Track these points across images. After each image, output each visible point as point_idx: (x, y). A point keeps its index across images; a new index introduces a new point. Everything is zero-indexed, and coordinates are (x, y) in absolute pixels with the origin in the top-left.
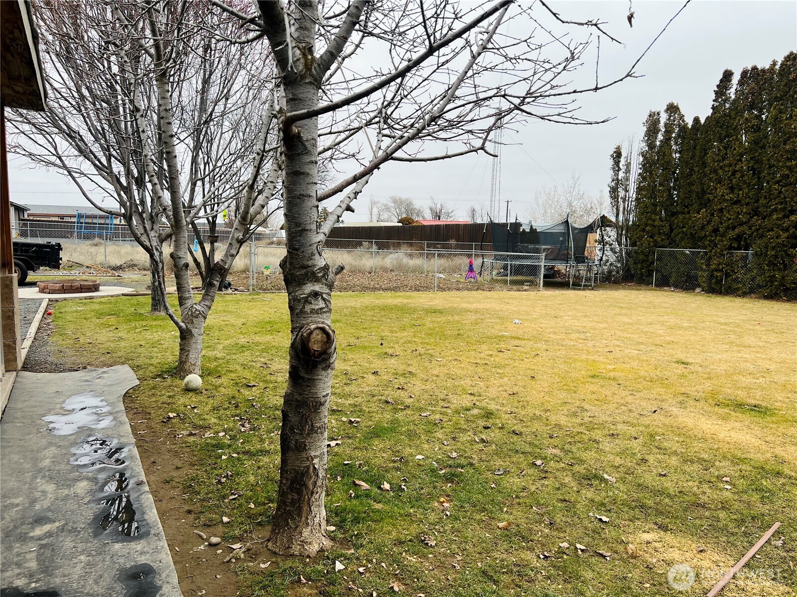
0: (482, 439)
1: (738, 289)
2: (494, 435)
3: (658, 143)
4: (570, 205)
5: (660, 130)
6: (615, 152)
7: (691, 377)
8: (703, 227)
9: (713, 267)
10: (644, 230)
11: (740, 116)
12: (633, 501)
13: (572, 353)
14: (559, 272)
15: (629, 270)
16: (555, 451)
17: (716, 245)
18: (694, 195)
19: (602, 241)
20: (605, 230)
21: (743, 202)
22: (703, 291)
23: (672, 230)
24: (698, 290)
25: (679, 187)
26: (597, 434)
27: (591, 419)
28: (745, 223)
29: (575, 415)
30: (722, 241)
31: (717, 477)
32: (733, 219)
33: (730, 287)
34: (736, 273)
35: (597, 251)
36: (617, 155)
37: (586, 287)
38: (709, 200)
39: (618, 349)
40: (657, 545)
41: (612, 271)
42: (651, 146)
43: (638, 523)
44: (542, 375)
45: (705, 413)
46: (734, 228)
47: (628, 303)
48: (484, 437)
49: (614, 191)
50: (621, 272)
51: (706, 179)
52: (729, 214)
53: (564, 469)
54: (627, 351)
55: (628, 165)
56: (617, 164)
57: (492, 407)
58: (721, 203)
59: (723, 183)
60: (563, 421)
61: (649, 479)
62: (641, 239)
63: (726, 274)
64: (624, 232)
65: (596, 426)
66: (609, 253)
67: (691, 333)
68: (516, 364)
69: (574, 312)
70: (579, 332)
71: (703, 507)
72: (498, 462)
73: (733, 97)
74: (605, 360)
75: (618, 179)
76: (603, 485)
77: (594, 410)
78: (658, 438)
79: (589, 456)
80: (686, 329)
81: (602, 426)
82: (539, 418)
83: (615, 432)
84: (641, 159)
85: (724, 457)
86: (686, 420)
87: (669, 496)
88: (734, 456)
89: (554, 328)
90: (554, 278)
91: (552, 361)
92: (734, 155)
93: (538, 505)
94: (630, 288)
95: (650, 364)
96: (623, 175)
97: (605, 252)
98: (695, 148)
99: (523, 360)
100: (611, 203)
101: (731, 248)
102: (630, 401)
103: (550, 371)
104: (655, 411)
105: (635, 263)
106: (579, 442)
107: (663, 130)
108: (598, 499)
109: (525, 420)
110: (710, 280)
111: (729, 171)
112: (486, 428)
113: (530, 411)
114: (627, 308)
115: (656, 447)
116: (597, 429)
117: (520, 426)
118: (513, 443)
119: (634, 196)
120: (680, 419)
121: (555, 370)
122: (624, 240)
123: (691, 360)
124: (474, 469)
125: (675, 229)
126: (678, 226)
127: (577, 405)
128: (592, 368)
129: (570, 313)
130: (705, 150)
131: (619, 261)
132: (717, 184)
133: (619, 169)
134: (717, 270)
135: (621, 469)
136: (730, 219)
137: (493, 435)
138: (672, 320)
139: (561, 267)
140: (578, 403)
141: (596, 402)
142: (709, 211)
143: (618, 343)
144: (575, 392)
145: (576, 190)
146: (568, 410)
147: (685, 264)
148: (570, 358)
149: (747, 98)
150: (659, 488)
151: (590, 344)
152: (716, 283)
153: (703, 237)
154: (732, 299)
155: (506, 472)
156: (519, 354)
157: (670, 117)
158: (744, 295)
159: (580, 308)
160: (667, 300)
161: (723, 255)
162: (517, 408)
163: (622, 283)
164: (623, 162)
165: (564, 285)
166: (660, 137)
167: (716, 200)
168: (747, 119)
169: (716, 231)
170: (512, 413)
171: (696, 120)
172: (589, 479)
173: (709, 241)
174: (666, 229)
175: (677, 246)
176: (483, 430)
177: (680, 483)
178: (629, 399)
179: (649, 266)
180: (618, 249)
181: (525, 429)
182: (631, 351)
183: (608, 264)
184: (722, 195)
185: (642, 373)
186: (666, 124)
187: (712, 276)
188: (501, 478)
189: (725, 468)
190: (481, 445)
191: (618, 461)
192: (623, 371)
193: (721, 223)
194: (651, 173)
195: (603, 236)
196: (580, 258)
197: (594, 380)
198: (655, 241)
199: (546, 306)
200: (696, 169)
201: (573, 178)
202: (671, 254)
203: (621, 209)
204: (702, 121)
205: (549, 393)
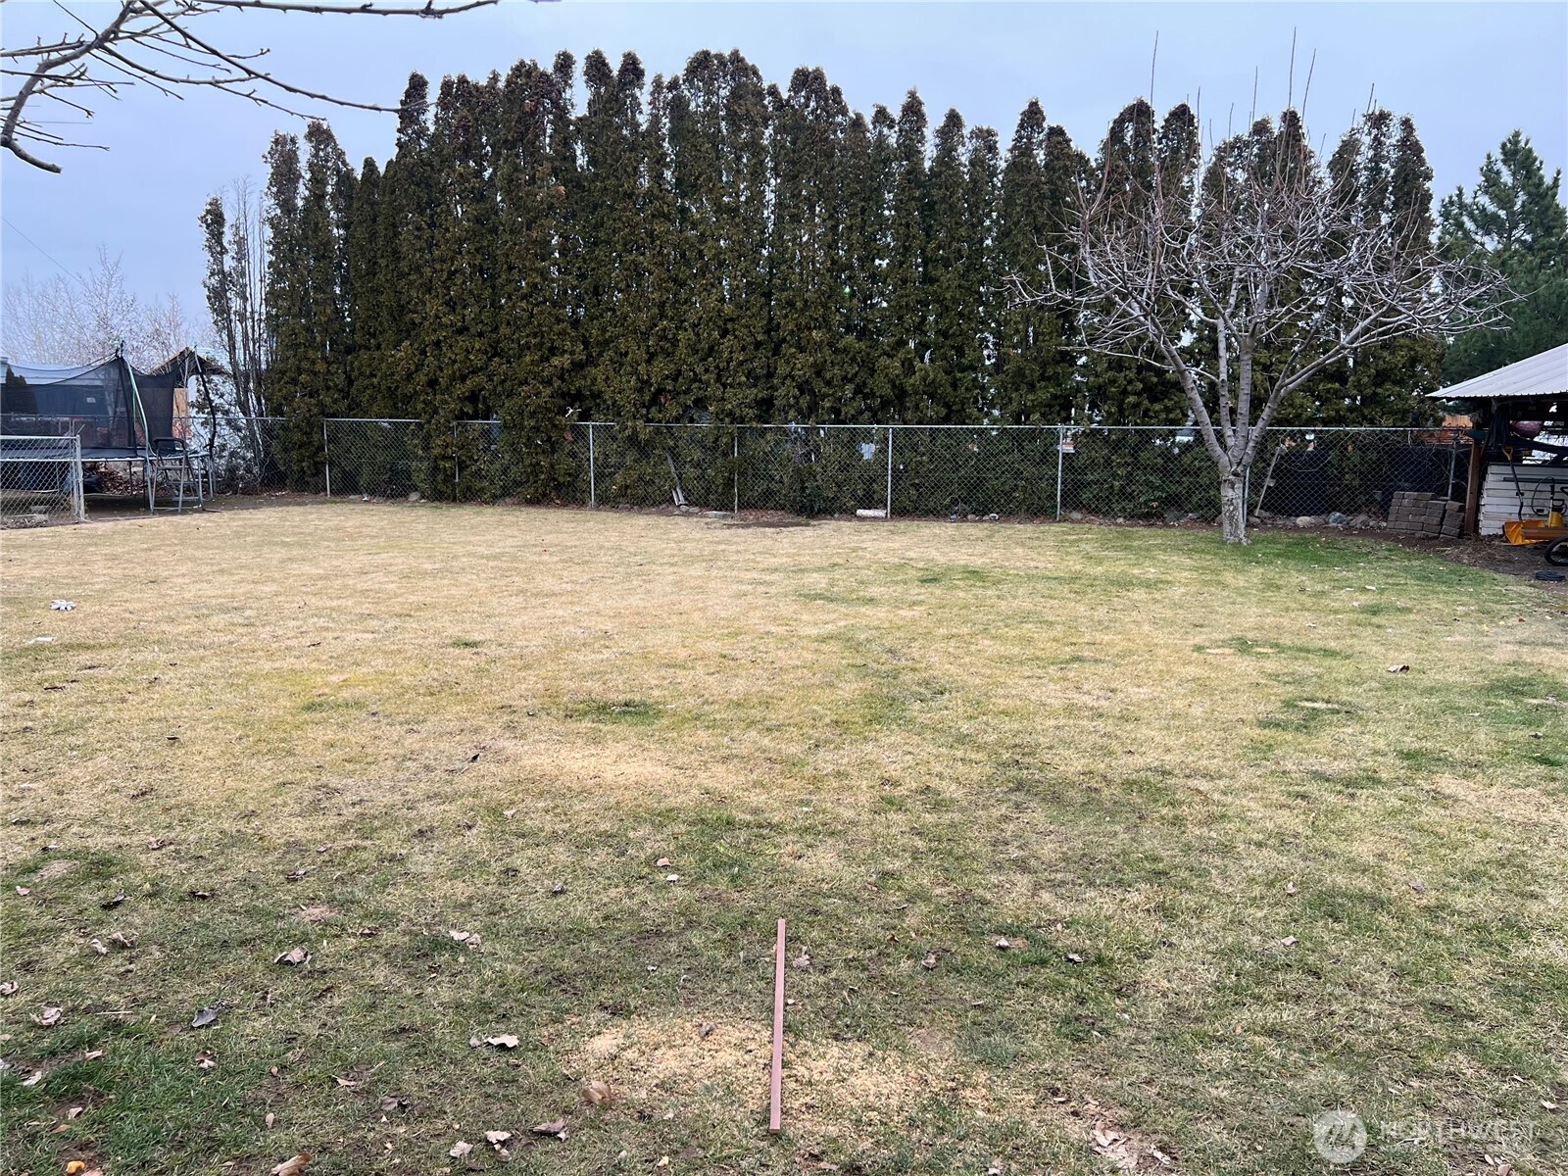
0: (115, 941)
1: (482, 490)
2: (140, 919)
3: (300, 203)
4: (104, 323)
5: (300, 176)
6: (208, 212)
7: (497, 669)
8: (409, 377)
9: (436, 451)
10: (294, 382)
11: (449, 167)
12: (536, 972)
13: (235, 662)
14: (110, 476)
15: (273, 465)
16: (316, 912)
17: (436, 412)
18: (384, 313)
19: (205, 404)
20: (210, 382)
21: (473, 330)
22: (423, 497)
23: (351, 382)
24: (414, 496)
25: (355, 297)
26: (391, 841)
27: (358, 809)
28: (482, 369)
29: (315, 807)
30: (446, 402)
31: (648, 864)
32: (461, 362)
33: (469, 488)
34: (476, 461)
35: (199, 427)
36: (215, 219)
37: (188, 508)
38: (414, 324)
39: (330, 635)
40: (630, 1055)
41: (238, 469)
42: (287, 206)
43: (571, 1020)
44: (192, 728)
45: (563, 739)
46: (464, 379)
47: (294, 534)
48: (118, 935)
49: (218, 298)
50: (256, 470)
51: (403, 282)
52: (453, 353)
53: (359, 952)
54: (350, 637)
55: (241, 243)
56: (216, 235)
57: (100, 841)
58: (435, 331)
59: (434, 293)
60: (299, 829)
61: (539, 911)
62: (293, 400)
63: (459, 464)
64: (251, 385)
65: (376, 823)
66: (225, 431)
67: (446, 582)
68: (111, 715)
69: (190, 565)
70: (226, 611)
71: (658, 934)
72: (187, 993)
73: (432, 129)
74: (314, 665)
75: (222, 272)
76: (461, 960)
77: (353, 786)
78: (508, 813)
79: (397, 897)
80: (434, 574)
81: (389, 820)
82: (239, 840)
83: (423, 825)
84: (269, 233)
85: (637, 819)
86: (535, 760)
87: (592, 934)
88: (650, 811)
89: (161, 608)
90: (101, 489)
91: (198, 689)
92: (447, 241)
93: (348, 1069)
94: (282, 502)
95: (410, 658)
96: (234, 264)
97: (218, 428)
98: (374, 220)
99: (124, 701)
100: (215, 322)
101: (461, 416)
102: (416, 747)
103: (206, 715)
104: (475, 758)
105: (286, 450)
106: (360, 872)
107: (308, 176)
108: (467, 997)
109: (205, 853)
110: (435, 477)
111: (442, 270)
112: (109, 906)
113: (209, 828)
114: (299, 544)
115: (515, 834)
116: (382, 828)
117: (200, 872)
118: (207, 926)
119: (263, 310)
120: (527, 762)
121: (218, 711)
122: (253, 401)
123: (476, 637)
124: (128, 1035)
125: (357, 379)
126: (361, 374)
127: (311, 782)
128: (297, 689)
129: (183, 569)
130: (394, 226)
131: (248, 447)
132: (424, 294)
133: (224, 251)
134: (444, 458)
135: (477, 907)
136: (455, 361)
137: (138, 921)
138: (400, 561)
139: (116, 463)
140: (311, 779)
141: (349, 767)
142: (416, 346)
143: (322, 622)
144: (290, 753)
145: (115, 290)
146: (299, 800)
147: (385, 448)
148: (238, 675)
149: (457, 136)
150: (566, 924)
151: (265, 633)
152: (445, 481)
153: (411, 397)
154: (477, 509)
155: (224, 1012)
156: (107, 687)
157: (317, 150)
158: (494, 500)
159: (198, 554)
160: (366, 519)
161: (451, 429)
162: (169, 827)
163: (261, 491)
164: (228, 237)
165: (133, 505)
166: (303, 191)
167: (427, 324)
168: (461, 174)
169: (433, 383)
170: (162, 845)
171: (369, 164)
172: (426, 955)
173: (424, 402)
174: (340, 380)
175: (365, 414)
176: (102, 915)
177: (596, 898)
178: (411, 742)
179: (315, 454)
180: (243, 422)
181: (216, 879)
182: (359, 636)
183: (225, 453)
184: (437, 317)
185: (406, 680)
186: (311, 165)
187: (436, 469)
188: (217, 1035)
189: (648, 841)
190: (118, 961)
191: (461, 890)
192: (365, 683)
193: (441, 370)
194: (294, 264)
195: (207, 393)
196: (165, 443)
197: (317, 716)
198: (321, 404)
199: (114, 557)
200: (383, 262)
201: (104, 263)
202: (354, 429)
203: (239, 338)
204: (382, 169)
205: (233, 768)
